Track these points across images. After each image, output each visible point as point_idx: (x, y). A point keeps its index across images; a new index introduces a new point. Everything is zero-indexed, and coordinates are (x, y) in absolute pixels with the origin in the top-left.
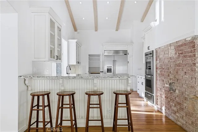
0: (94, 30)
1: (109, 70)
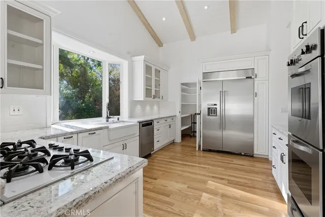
0: (189, 39)
1: (211, 111)
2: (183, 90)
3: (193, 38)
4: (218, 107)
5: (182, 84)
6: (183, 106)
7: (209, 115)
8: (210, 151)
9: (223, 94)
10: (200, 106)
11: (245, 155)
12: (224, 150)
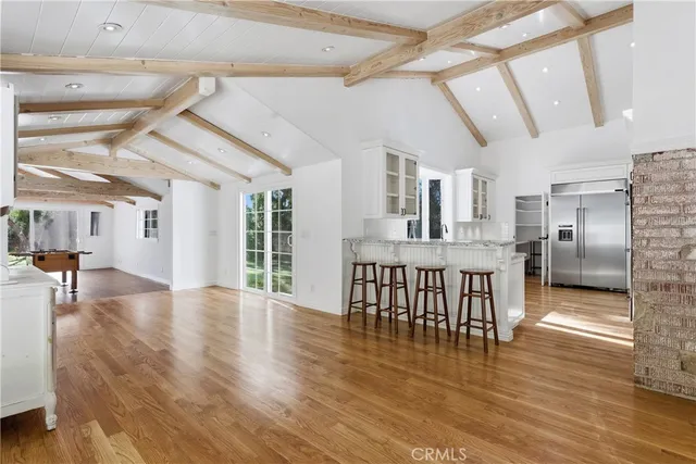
0: (528, 136)
1: (564, 235)
2: (518, 206)
3: (535, 133)
4: (574, 229)
5: (517, 198)
6: (518, 229)
7: (560, 239)
8: (562, 286)
9: (581, 213)
10: (547, 228)
11: (615, 291)
12: (583, 284)
